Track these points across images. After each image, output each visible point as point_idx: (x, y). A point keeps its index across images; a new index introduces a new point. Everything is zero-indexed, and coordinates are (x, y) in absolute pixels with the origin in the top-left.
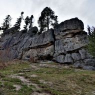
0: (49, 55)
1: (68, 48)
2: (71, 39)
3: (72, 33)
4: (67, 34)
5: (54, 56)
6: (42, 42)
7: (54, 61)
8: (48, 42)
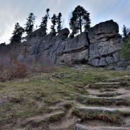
0: (84, 59)
1: (103, 51)
2: (106, 43)
3: (107, 37)
4: (101, 38)
5: (89, 60)
6: (76, 46)
7: (89, 64)
8: (82, 46)
